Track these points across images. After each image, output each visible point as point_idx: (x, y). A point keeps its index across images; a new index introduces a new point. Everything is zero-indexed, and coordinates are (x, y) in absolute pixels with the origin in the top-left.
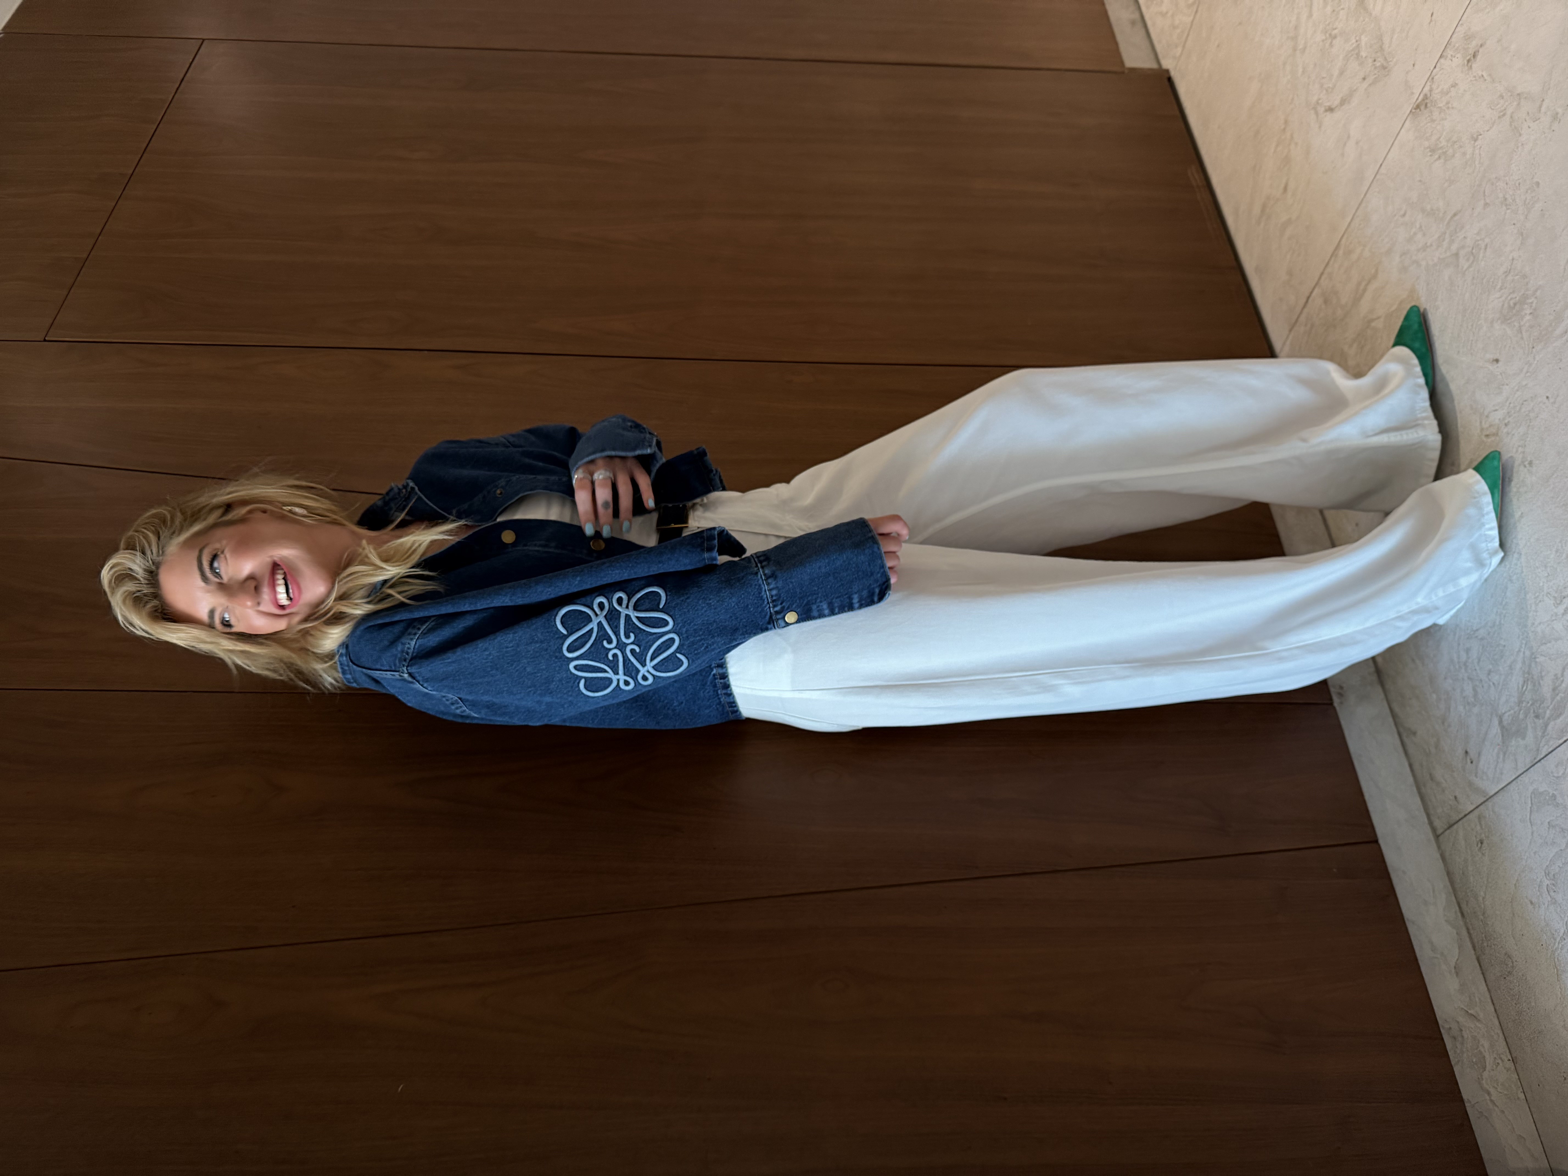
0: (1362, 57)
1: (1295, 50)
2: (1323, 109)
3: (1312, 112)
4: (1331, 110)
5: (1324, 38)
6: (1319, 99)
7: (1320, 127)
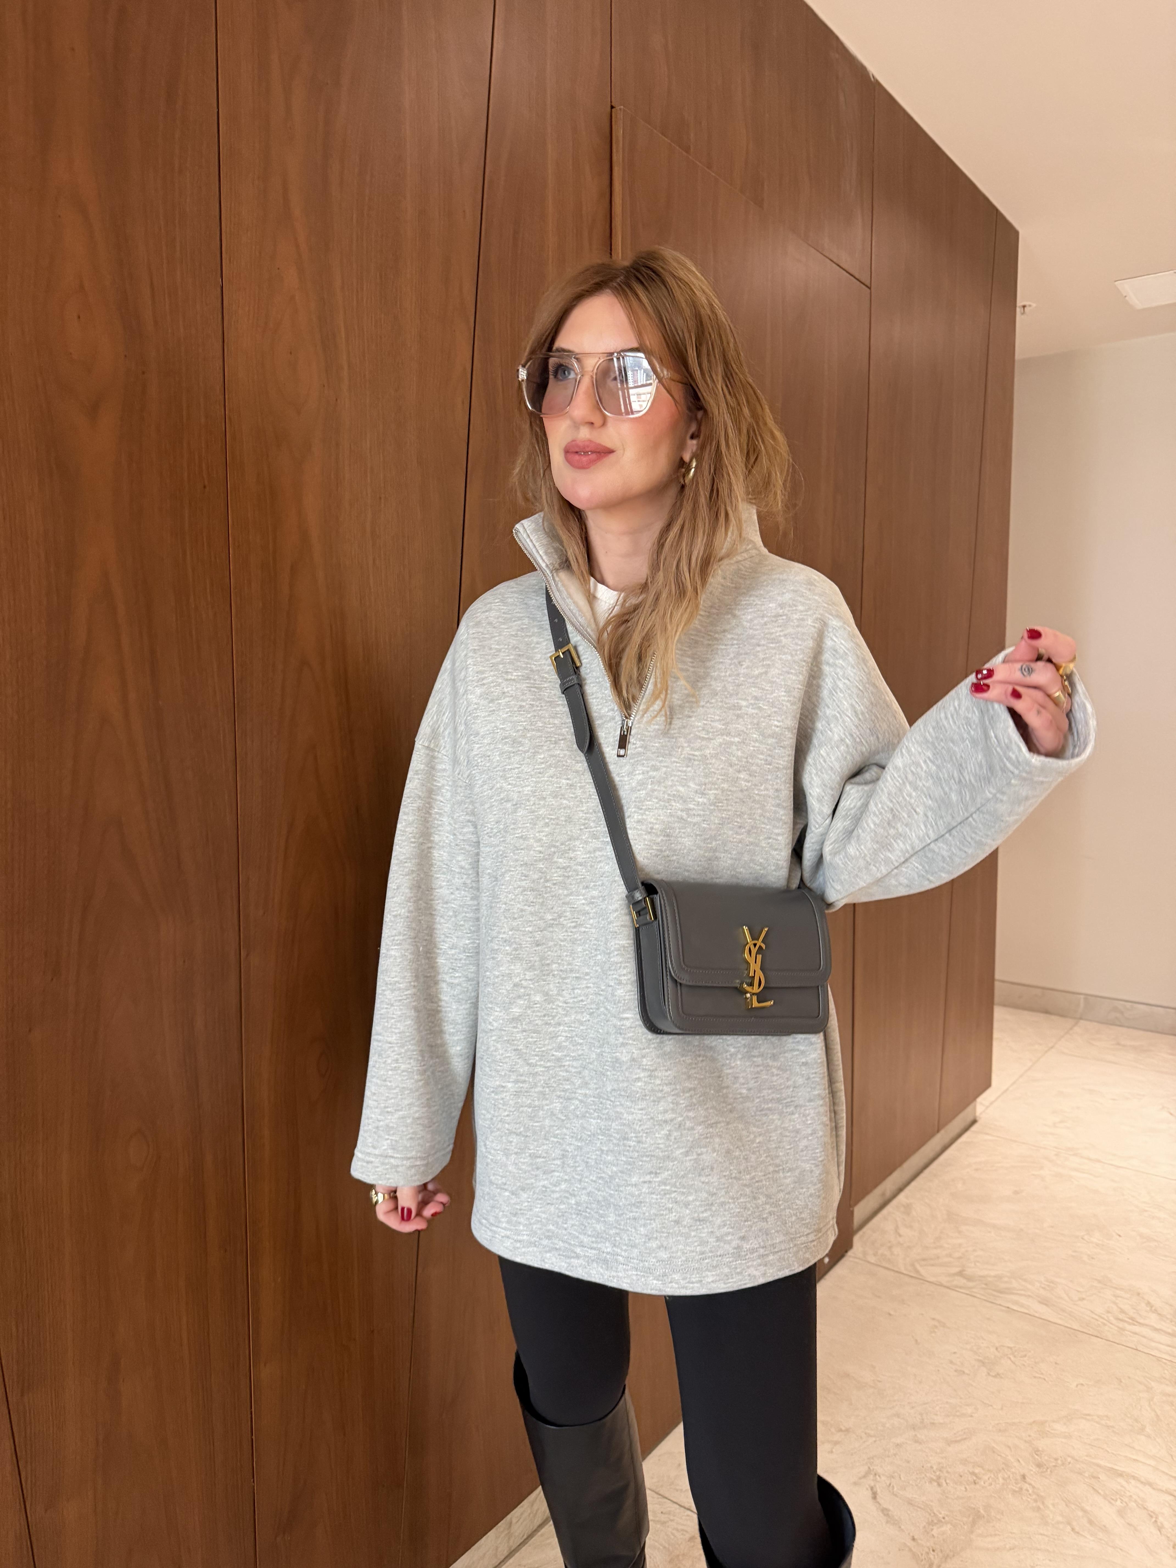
0: (932, 1530)
1: (914, 1427)
2: (872, 1484)
3: (866, 1468)
4: (874, 1496)
5: (935, 1468)
6: (879, 1476)
7: (855, 1484)
